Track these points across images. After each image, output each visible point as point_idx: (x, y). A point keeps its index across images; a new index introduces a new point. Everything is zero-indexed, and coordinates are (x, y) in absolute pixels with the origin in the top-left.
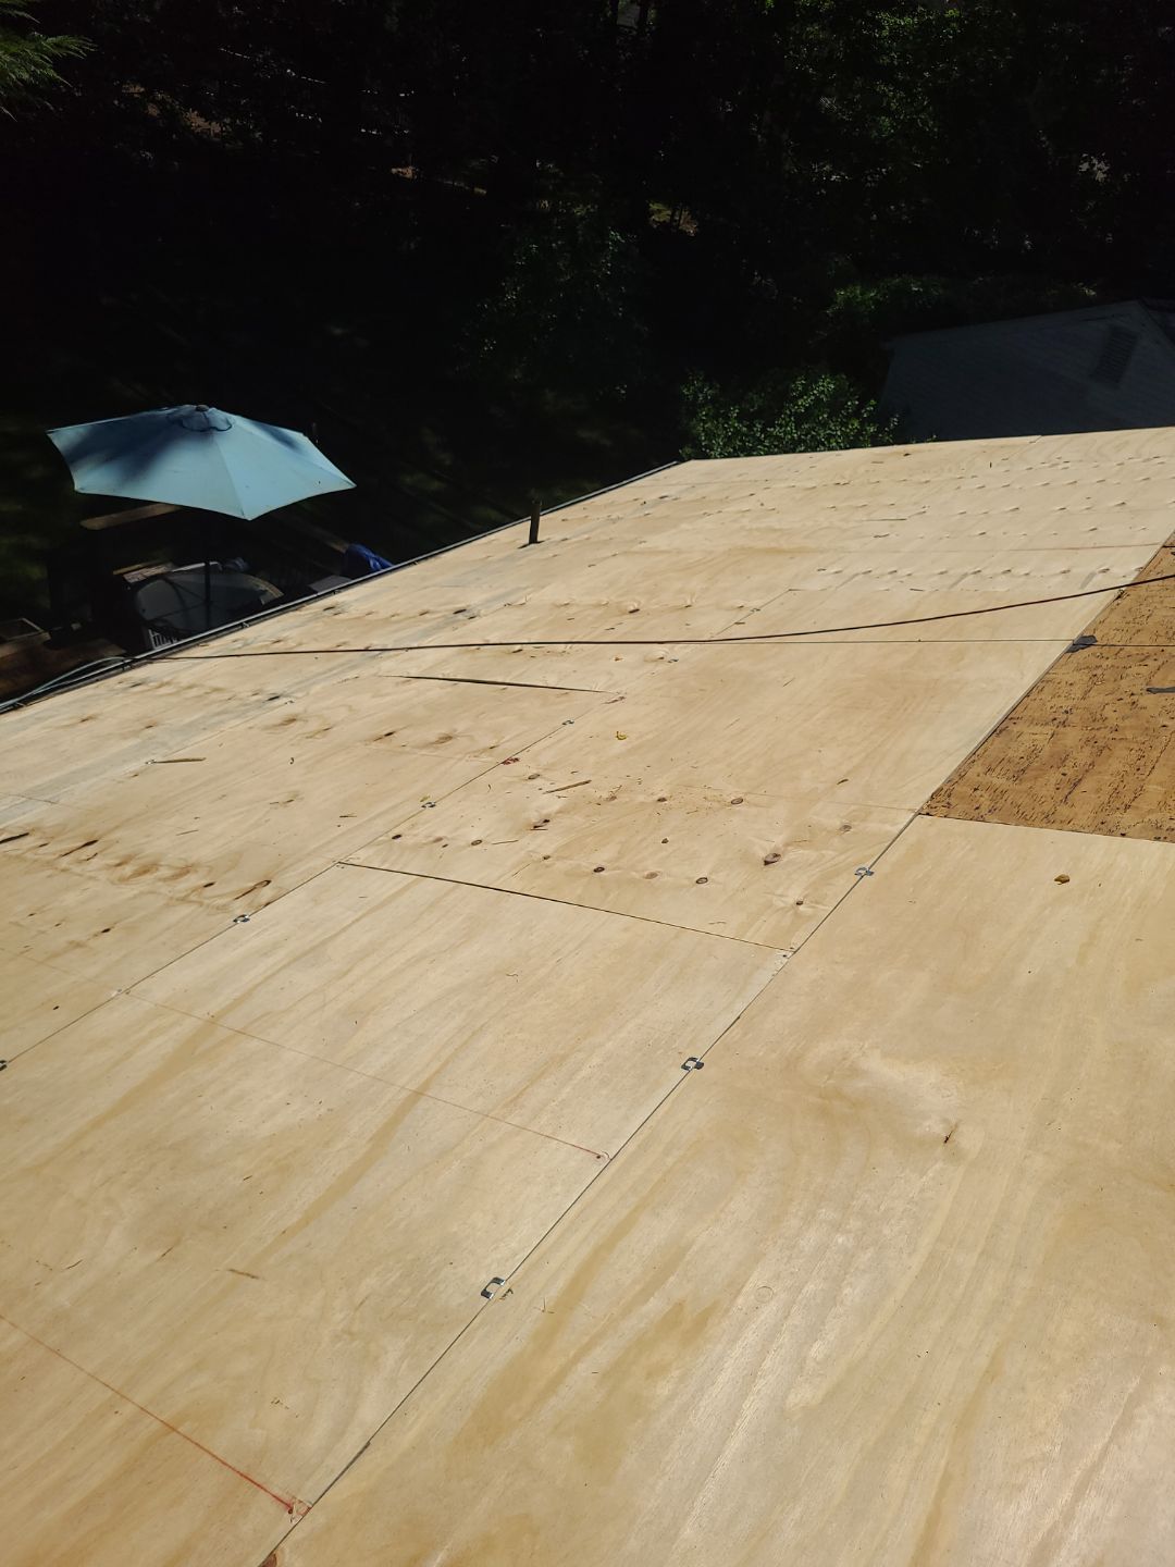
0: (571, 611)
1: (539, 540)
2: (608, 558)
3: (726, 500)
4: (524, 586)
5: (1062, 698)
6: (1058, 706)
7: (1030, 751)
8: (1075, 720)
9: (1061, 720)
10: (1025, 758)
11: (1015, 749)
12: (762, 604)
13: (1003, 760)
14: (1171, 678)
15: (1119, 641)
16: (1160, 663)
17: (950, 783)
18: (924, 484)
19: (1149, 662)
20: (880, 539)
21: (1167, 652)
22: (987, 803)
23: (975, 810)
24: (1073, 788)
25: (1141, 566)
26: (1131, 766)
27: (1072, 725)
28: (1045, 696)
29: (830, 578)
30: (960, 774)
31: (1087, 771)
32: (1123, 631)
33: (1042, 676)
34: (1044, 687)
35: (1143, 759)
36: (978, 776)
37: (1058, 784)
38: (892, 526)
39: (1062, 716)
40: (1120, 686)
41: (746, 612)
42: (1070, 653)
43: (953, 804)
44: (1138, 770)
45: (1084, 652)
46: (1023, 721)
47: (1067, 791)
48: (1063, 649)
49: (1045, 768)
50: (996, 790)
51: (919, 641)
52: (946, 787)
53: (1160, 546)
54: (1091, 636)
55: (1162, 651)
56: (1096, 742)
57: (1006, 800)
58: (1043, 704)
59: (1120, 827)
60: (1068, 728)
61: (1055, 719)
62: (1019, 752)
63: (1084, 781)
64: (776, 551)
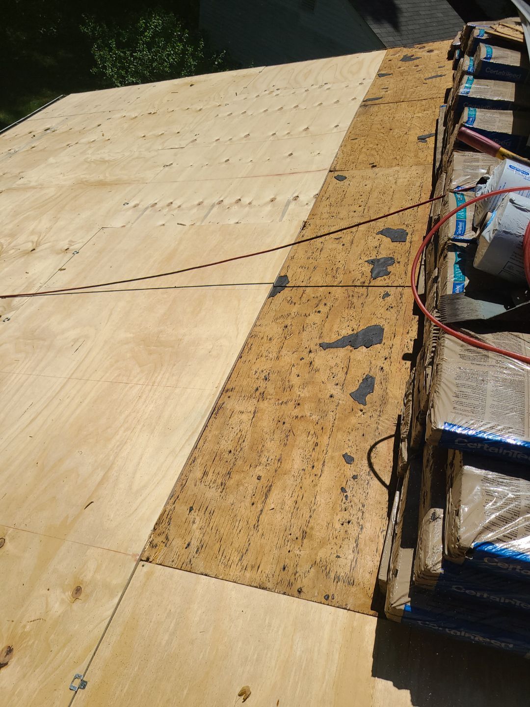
3: (82, 132)
5: (263, 359)
6: (260, 370)
7: (237, 440)
8: (271, 389)
9: (261, 390)
10: (233, 452)
11: (226, 438)
12: (80, 245)
13: (216, 457)
14: (335, 329)
15: (303, 282)
16: (328, 308)
17: (173, 500)
18: (199, 113)
19: (321, 308)
20: (167, 168)
21: (333, 294)
22: (197, 534)
23: (186, 548)
24: (264, 502)
25: (317, 192)
26: (308, 462)
27: (269, 397)
28: (252, 357)
29: (130, 212)
30: (182, 483)
31: (276, 471)
32: (305, 268)
33: (252, 330)
34: (252, 345)
35: (317, 449)
36: (195, 485)
37: (254, 495)
38: (175, 155)
39: (262, 384)
40: (302, 340)
41: (69, 255)
42: (272, 298)
43: (171, 538)
44: (313, 467)
45: (280, 296)
46: (235, 393)
47: (260, 506)
48: (267, 295)
49: (246, 468)
50: (206, 510)
51: (175, 287)
52: (169, 507)
53: (328, 171)
54: (286, 276)
55: (330, 293)
56: (284, 423)
57: (212, 529)
58: (251, 369)
59: (297, 575)
60: (266, 402)
61: (257, 389)
62: (229, 442)
63: (273, 488)
64: (102, 184)
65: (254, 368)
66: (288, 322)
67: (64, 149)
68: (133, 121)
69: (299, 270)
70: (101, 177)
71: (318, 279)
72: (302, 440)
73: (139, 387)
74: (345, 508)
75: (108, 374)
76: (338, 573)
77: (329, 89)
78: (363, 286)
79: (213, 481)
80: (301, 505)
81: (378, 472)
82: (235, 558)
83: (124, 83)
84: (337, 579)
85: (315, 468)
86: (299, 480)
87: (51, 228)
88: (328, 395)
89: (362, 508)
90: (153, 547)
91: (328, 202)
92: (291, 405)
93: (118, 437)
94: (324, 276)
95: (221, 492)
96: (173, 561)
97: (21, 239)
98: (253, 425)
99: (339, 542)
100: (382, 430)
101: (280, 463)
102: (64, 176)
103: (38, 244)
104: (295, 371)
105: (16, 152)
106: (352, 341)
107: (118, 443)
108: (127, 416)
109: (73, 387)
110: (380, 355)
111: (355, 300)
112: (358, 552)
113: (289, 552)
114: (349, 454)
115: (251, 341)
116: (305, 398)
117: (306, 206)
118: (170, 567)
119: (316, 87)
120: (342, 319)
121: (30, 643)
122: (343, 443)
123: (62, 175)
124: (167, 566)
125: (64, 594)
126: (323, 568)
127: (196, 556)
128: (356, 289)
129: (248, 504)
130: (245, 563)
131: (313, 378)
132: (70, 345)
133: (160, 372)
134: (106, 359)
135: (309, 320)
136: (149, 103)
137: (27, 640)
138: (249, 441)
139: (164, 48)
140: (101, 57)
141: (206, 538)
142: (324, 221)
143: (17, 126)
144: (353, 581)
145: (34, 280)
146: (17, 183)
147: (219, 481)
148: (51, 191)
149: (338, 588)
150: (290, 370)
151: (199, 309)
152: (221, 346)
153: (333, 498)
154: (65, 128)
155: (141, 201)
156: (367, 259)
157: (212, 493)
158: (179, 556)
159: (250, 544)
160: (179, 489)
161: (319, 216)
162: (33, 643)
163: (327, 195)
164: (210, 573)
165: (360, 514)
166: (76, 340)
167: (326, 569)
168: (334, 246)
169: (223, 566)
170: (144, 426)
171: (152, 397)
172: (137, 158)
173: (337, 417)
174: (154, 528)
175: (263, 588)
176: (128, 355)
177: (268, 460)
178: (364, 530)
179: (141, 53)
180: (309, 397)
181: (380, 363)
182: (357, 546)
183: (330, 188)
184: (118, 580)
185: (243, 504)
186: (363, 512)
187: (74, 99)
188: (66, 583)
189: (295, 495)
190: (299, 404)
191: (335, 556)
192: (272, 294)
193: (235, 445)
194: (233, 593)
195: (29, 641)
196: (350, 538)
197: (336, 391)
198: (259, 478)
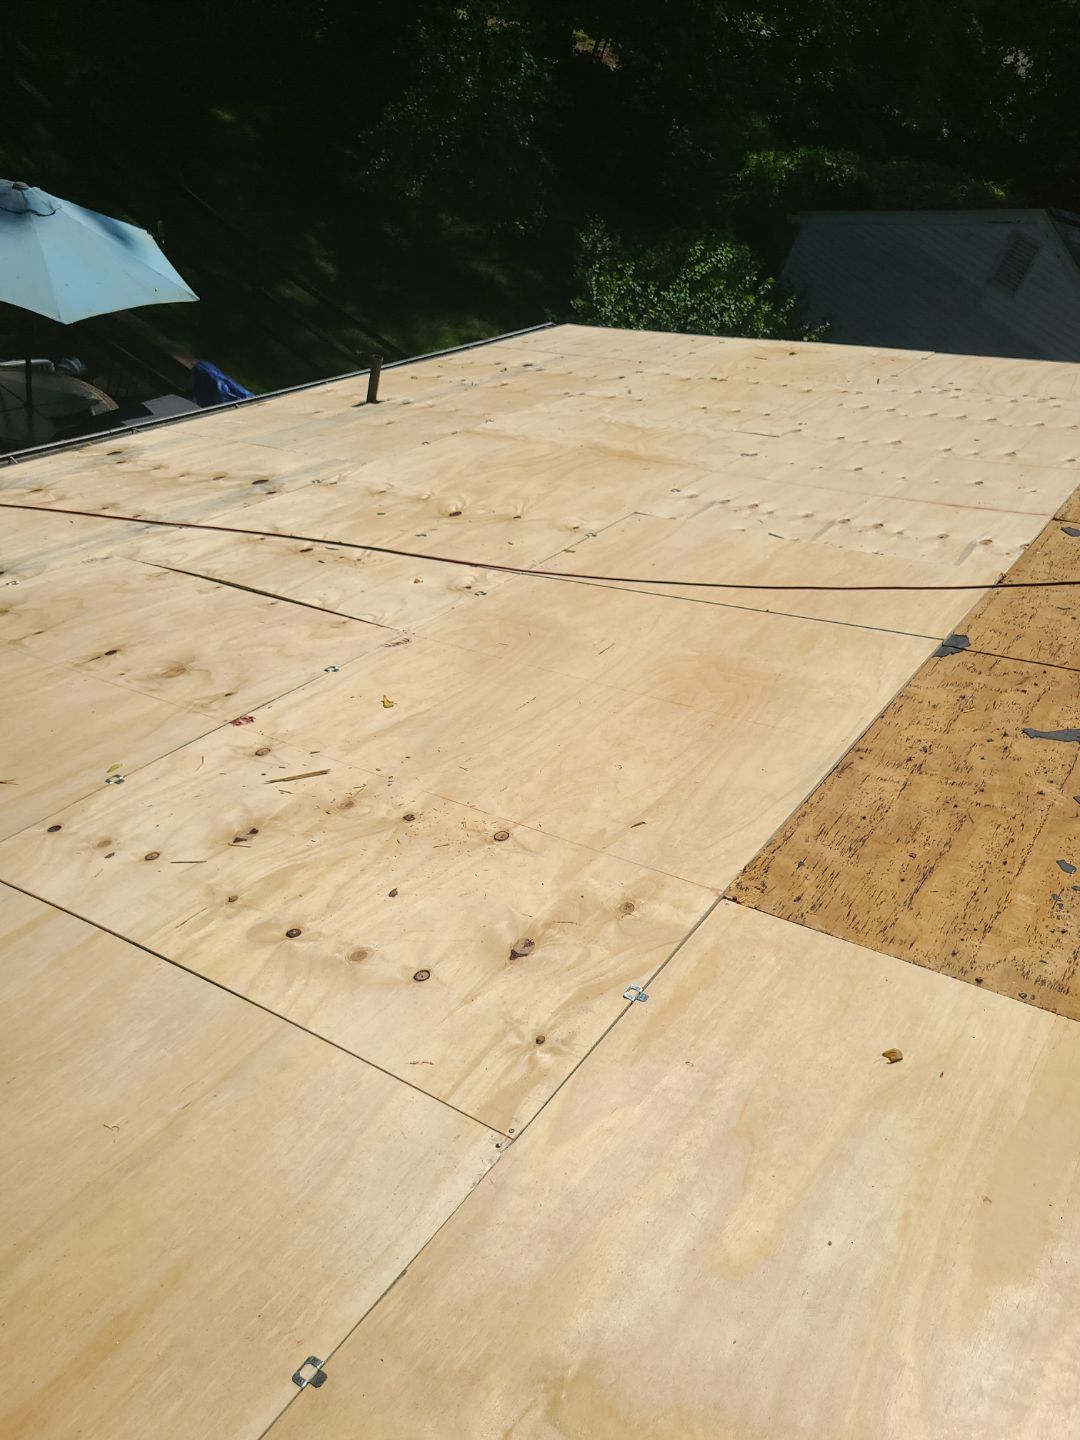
0: (387, 501)
1: (378, 399)
2: (445, 435)
3: (591, 381)
4: (343, 459)
5: (922, 727)
6: (915, 738)
7: (875, 808)
8: (932, 762)
9: (917, 761)
10: (868, 818)
11: (857, 803)
12: (599, 527)
13: (840, 818)
14: (1053, 715)
15: (995, 649)
16: (1042, 691)
17: (771, 848)
18: (806, 394)
19: (1028, 686)
20: (747, 458)
21: (1050, 676)
22: (812, 890)
23: (795, 901)
24: (922, 882)
25: (1027, 542)
26: (995, 855)
27: (930, 772)
28: (902, 720)
29: (682, 503)
30: (785, 835)
31: (941, 854)
32: (1000, 633)
33: (903, 690)
34: (902, 706)
35: (1013, 845)
37: (904, 871)
38: (763, 443)
39: (919, 755)
40: (991, 719)
41: (580, 535)
42: (938, 658)
43: (769, 887)
44: (1005, 863)
45: (954, 660)
46: (871, 756)
47: (914, 885)
48: (931, 652)
49: (891, 840)
50: (826, 870)
51: (767, 612)
52: (765, 855)
53: (1050, 518)
54: (965, 636)
55: (1044, 673)
56: (956, 806)
57: (835, 891)
58: (899, 734)
59: (975, 965)
60: (925, 776)
61: (910, 759)
63: (936, 871)
64: (631, 457)
65: (906, 734)
66: (968, 692)
67: (559, 397)
68: (683, 383)
69: (990, 634)
70: (630, 447)
71: (1022, 649)
72: (986, 829)
74: (1058, 917)
75: (657, 690)
76: (1043, 977)
77: (1059, 406)
79: (836, 842)
80: (983, 898)
82: (875, 927)
84: (1040, 982)
85: (1008, 865)
86: (979, 872)
87: (545, 496)
88: (1036, 791)
91: (1046, 559)
92: (969, 788)
94: (1036, 649)
95: (850, 857)
96: (774, 910)
97: (496, 499)
98: (903, 797)
99: (1046, 948)
101: (948, 847)
102: (564, 433)
103: (525, 511)
104: (976, 751)
105: (474, 385)
112: (1077, 964)
113: (962, 940)
114: (1068, 861)
115: (900, 701)
116: (993, 786)
117: (1005, 557)
118: (770, 914)
119: (1032, 399)
120: (1065, 708)
122: (1057, 848)
123: (560, 431)
124: (764, 912)
125: (608, 905)
126: (1018, 967)
127: (811, 912)
129: (894, 879)
130: (889, 936)
131: (1008, 766)
132: (592, 644)
133: (746, 706)
134: (651, 672)
135: (1005, 697)
136: (713, 364)
138: (895, 812)
141: (827, 898)
144: (1068, 990)
145: (523, 554)
146: (482, 426)
147: (846, 845)
148: (543, 449)
149: (1042, 991)
150: (968, 749)
151: (809, 645)
152: (850, 696)
153: (1037, 902)
154: (558, 369)
155: (702, 492)
157: (832, 855)
158: (783, 906)
159: (897, 919)
160: (780, 839)
161: (1029, 574)
163: (1046, 550)
166: (599, 639)
167: (1022, 969)
168: (1057, 616)
169: (854, 930)
172: (693, 434)
173: (1050, 818)
174: (743, 871)
175: (920, 965)
176: (691, 675)
177: (927, 840)
180: (1001, 786)
182: (1075, 957)
183: (1052, 542)
185: (886, 876)
188: (609, 895)
189: (974, 885)
190: (983, 791)
192: (940, 654)
193: (872, 812)
197: (1049, 789)
198: (913, 856)
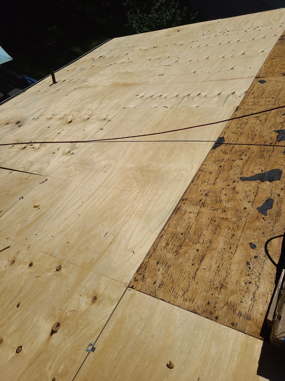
1: (56, 81)
2: (73, 91)
3: (118, 58)
5: (206, 184)
6: (203, 190)
7: (187, 227)
8: (209, 201)
9: (203, 201)
10: (184, 234)
11: (181, 226)
12: (112, 117)
13: (174, 235)
14: (251, 169)
15: (233, 141)
16: (248, 157)
17: (148, 256)
18: (181, 46)
19: (243, 157)
20: (161, 76)
21: (251, 149)
22: (160, 277)
23: (154, 284)
24: (200, 264)
25: (247, 90)
26: (227, 244)
27: (207, 205)
28: (199, 182)
29: (139, 100)
30: (154, 248)
31: (208, 248)
32: (235, 133)
33: (200, 167)
34: (200, 175)
35: (234, 238)
36: (161, 250)
37: (194, 260)
38: (166, 69)
39: (204, 198)
40: (230, 175)
41: (106, 122)
42: (213, 150)
43: (146, 277)
44: (230, 248)
45: (219, 149)
46: (188, 202)
47: (197, 267)
48: (211, 148)
49: (191, 244)
50: (166, 264)
51: (159, 141)
52: (146, 260)
53: (255, 77)
54: (223, 138)
55: (249, 148)
56: (215, 221)
57: (168, 275)
58: (198, 189)
59: (216, 308)
60: (205, 208)
61: (201, 200)
62: (182, 228)
63: (205, 258)
64: (126, 85)
65: (200, 188)
66: (222, 164)
67: (108, 67)
68: (145, 51)
69: (232, 134)
70: (126, 81)
71: (242, 140)
72: (225, 231)
73: (135, 194)
74: (248, 274)
75: (120, 185)
76: (241, 311)
77: (260, 30)
78: (271, 146)
79: (171, 249)
80: (221, 269)
81: (271, 255)
82: (181, 293)
83: (141, 32)
84: (240, 314)
85: (231, 249)
86: (221, 255)
87: (98, 108)
88: (243, 208)
89: (259, 276)
90: (135, 281)
91: (253, 96)
92: (220, 211)
93: (122, 219)
94: (247, 138)
95: (175, 256)
96: (146, 290)
97: (83, 113)
98: (197, 220)
99: (243, 293)
100: (275, 231)
101: (210, 243)
102: (107, 81)
103: (91, 116)
104: (224, 192)
105: (85, 68)
106: (261, 178)
107: (122, 223)
108: (128, 209)
109: (102, 191)
110: (278, 187)
111: (265, 153)
112: (254, 301)
113: (212, 294)
114: (253, 243)
115: (199, 173)
116: (228, 208)
117: (239, 98)
118: (144, 293)
119: (252, 29)
120: (256, 164)
121: (69, 322)
122: (250, 236)
123: (106, 80)
124: (142, 292)
125: (88, 299)
126: (232, 307)
127: (159, 289)
128: (266, 147)
129: (190, 265)
130: (186, 297)
131: (234, 197)
132: (102, 169)
133: (147, 187)
134: (119, 177)
135: (235, 164)
136: (155, 42)
137: (67, 321)
138: (193, 229)
139: (165, 12)
140: (131, 18)
141: (165, 280)
142: (250, 107)
143: (87, 55)
144: (250, 317)
145: (87, 134)
146: (84, 84)
147: (175, 249)
148: (100, 89)
149: (240, 320)
150: (221, 191)
151: (171, 154)
152: (182, 175)
153: (241, 267)
154: (109, 56)
155: (145, 94)
156: (274, 130)
157: (170, 256)
158: (149, 287)
159: (189, 287)
160: (152, 251)
161: (246, 104)
162: (70, 323)
163: (253, 92)
164: (165, 300)
165: (257, 279)
166: (105, 166)
167: (233, 308)
168: (255, 121)
169: (173, 297)
170: (136, 215)
171: (142, 200)
172: (145, 71)
173: (247, 221)
174: (137, 271)
175: (195, 313)
176: (131, 176)
177: (203, 241)
178: (259, 289)
179: (152, 15)
180: (231, 208)
181: (278, 192)
182: (254, 297)
183: (255, 88)
184: (116, 296)
185: (187, 264)
186: (259, 278)
187: (116, 40)
188: (89, 293)
189: (218, 263)
190: (225, 211)
191: (240, 301)
192: (214, 148)
193: (185, 230)
194: (178, 313)
195: (68, 321)
196: (250, 292)
197: (248, 206)
198: (198, 250)
